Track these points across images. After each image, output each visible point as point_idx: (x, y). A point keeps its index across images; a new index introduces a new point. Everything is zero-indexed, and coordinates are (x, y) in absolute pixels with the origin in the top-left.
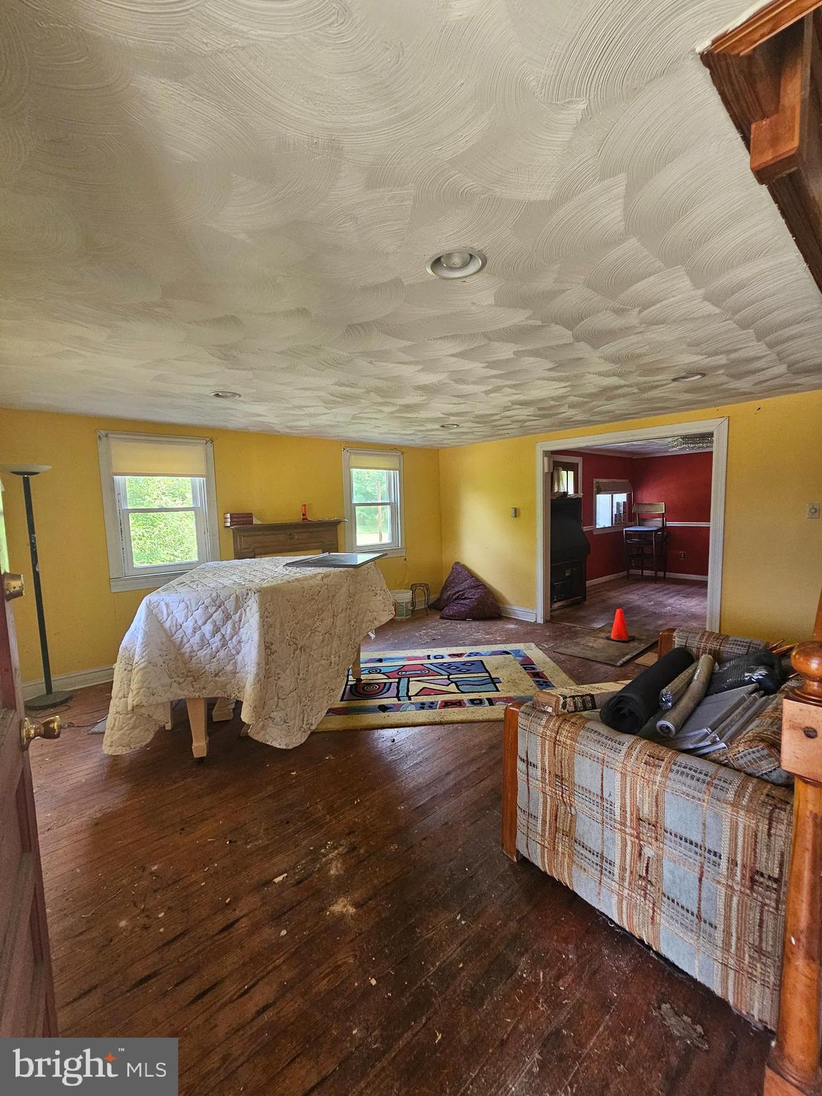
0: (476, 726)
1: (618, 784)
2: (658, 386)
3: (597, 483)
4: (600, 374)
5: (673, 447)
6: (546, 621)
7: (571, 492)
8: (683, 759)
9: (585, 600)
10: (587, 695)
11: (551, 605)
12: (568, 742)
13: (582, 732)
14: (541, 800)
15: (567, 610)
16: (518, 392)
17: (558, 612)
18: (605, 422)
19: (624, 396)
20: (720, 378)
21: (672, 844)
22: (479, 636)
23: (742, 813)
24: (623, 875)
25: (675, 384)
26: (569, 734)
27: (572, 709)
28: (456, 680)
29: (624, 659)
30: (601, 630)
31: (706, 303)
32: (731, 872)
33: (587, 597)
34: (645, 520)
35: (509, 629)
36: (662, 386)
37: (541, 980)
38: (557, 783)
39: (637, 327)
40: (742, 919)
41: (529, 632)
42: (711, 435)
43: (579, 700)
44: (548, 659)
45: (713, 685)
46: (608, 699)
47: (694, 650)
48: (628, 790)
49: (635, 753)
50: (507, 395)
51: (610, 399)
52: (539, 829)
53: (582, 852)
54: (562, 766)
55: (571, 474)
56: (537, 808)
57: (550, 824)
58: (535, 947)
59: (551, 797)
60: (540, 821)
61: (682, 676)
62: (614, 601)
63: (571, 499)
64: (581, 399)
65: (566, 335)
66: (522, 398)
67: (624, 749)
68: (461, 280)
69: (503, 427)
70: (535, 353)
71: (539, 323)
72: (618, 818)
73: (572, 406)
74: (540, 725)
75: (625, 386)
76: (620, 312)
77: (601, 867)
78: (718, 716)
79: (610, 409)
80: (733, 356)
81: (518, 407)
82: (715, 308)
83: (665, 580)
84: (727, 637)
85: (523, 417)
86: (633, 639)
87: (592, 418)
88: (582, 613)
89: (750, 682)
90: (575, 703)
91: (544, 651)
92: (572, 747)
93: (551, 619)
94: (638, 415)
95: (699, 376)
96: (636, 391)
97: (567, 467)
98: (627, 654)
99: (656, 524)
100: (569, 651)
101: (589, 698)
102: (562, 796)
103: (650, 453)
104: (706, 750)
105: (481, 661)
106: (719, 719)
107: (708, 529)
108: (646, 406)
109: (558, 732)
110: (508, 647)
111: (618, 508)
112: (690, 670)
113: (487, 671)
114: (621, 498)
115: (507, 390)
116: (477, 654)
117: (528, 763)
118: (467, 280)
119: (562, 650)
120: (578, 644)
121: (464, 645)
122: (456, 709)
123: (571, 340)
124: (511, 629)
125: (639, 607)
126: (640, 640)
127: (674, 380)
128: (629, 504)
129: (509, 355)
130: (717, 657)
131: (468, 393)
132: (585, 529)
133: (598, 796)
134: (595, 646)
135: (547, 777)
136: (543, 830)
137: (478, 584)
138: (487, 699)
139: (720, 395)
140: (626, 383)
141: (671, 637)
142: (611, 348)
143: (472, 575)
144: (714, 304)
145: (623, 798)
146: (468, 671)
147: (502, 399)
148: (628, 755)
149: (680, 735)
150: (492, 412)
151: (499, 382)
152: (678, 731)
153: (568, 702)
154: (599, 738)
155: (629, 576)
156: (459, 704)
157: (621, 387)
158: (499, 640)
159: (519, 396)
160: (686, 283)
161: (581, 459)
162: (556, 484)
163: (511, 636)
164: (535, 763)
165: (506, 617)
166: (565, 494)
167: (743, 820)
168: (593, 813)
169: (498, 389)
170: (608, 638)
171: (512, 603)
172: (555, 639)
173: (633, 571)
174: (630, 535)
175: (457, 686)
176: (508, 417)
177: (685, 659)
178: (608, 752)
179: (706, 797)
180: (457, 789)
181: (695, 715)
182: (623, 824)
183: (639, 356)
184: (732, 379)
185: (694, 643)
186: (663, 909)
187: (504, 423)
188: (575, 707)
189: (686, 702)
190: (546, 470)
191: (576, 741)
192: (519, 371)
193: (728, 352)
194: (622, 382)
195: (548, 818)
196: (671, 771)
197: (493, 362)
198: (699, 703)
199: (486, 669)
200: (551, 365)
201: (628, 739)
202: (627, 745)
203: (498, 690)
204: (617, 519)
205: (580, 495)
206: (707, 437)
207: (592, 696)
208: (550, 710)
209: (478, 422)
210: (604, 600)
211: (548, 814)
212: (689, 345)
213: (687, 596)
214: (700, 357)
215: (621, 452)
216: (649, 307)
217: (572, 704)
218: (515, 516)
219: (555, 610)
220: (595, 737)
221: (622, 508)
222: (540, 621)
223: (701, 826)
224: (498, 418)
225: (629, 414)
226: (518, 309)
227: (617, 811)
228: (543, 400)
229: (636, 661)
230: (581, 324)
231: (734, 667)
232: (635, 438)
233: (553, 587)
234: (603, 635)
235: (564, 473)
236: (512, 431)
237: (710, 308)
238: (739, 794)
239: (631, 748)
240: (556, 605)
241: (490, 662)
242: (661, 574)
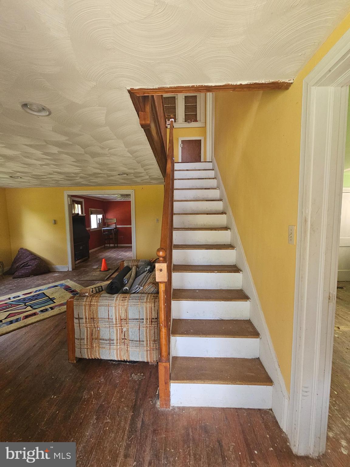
0: (46, 321)
1: (114, 311)
2: (113, 176)
3: (91, 210)
4: (94, 168)
5: (118, 198)
6: (73, 269)
7: (80, 213)
8: (132, 295)
9: (89, 258)
10: (100, 286)
11: (75, 262)
12: (95, 303)
13: (100, 298)
14: (86, 331)
15: (82, 263)
16: (58, 168)
17: (78, 265)
18: (94, 186)
19: (102, 177)
20: (132, 176)
21: (131, 323)
22: (40, 282)
23: (148, 304)
24: (117, 342)
25: (118, 176)
26: (96, 301)
27: (95, 292)
28: (30, 304)
29: (107, 277)
30: (97, 268)
31: (128, 153)
32: (147, 322)
33: (90, 257)
34: (109, 225)
35: (55, 276)
36: (115, 176)
37: (93, 394)
38: (92, 321)
39: (107, 154)
40: (150, 334)
41: (66, 275)
42: (130, 195)
43: (97, 289)
44: (77, 284)
45: (137, 275)
46: (106, 286)
47: (131, 266)
48: (117, 311)
49: (118, 299)
50: (52, 168)
51: (97, 177)
52: (86, 343)
53: (103, 342)
54: (93, 314)
55: (79, 206)
56: (84, 335)
57: (90, 338)
58: (88, 386)
59: (90, 328)
60: (85, 340)
61: (129, 274)
62: (101, 257)
63: (81, 216)
64: (85, 176)
65: (82, 151)
66: (59, 170)
67: (115, 298)
68: (37, 116)
69: (48, 182)
70: (67, 154)
71: (71, 143)
72: (114, 323)
73: (81, 178)
74: (83, 301)
75: (102, 174)
76: (102, 148)
77: (110, 343)
78: (140, 281)
79: (96, 181)
80: (136, 170)
81: (57, 174)
82: (130, 155)
83: (117, 247)
84: (139, 260)
85: (57, 179)
86: (109, 269)
87: (89, 184)
88: (89, 264)
89: (146, 271)
90: (96, 290)
91: (74, 281)
92: (97, 305)
93: (75, 268)
94: (106, 185)
95: (126, 175)
96: (106, 176)
97: (78, 203)
98: (108, 275)
99: (113, 226)
100: (85, 279)
101: (100, 287)
102: (94, 325)
103: (109, 200)
104: (138, 291)
105: (43, 293)
106: (140, 282)
107: (131, 228)
108: (109, 182)
109: (91, 302)
110: (56, 284)
111: (99, 221)
112: (130, 272)
113: (47, 296)
114: (100, 216)
115: (52, 166)
116: (40, 290)
117: (79, 318)
118: (40, 117)
119: (82, 279)
120: (89, 275)
121: (31, 288)
122: (33, 317)
123: (83, 153)
124: (56, 276)
125: (110, 258)
126: (112, 269)
127: (118, 175)
128: (103, 219)
129: (56, 152)
130: (137, 267)
131: (30, 163)
132: (87, 229)
133: (107, 318)
134: (96, 274)
135: (88, 320)
136: (87, 342)
137: (35, 257)
138: (50, 308)
139: (132, 182)
140: (103, 173)
141: (123, 264)
142: (97, 159)
143: (31, 253)
144: (131, 154)
145: (116, 315)
146: (36, 299)
147: (48, 169)
148: (116, 300)
149: (131, 290)
150: (42, 174)
151: (48, 161)
152: (130, 289)
153: (93, 290)
154: (106, 298)
155: (105, 247)
156: (35, 314)
157: (101, 174)
158: (51, 282)
159: (58, 169)
160: (123, 145)
161: (83, 200)
162: (73, 210)
163: (57, 279)
164: (82, 317)
165: (52, 271)
166: (78, 214)
167: (149, 305)
168: (106, 325)
169: (47, 165)
170: (100, 271)
171: (55, 264)
172: (78, 276)
173: (106, 245)
174: (104, 231)
175: (32, 307)
176: (51, 178)
177: (128, 269)
178: (110, 301)
179: (139, 303)
180: (41, 349)
181: (134, 283)
182: (116, 324)
183: (108, 164)
184: (135, 178)
185: (130, 264)
186: (130, 345)
187: (48, 180)
188: (96, 292)
189: (131, 281)
190: (69, 203)
191: (98, 302)
192: (60, 159)
193: (134, 169)
194: (101, 172)
195: (89, 337)
196: (129, 300)
197: (47, 153)
198: (134, 280)
199: (46, 296)
200: (74, 160)
201: (116, 295)
202: (116, 297)
203: (55, 303)
204: (99, 225)
205: (84, 215)
206: (128, 195)
207: (101, 286)
208: (87, 294)
209: (34, 178)
210: (97, 257)
211: (89, 335)
212: (124, 164)
213: (125, 252)
214: (126, 169)
215: (99, 198)
216: (112, 149)
217: (95, 290)
218: (55, 224)
219: (77, 264)
220: (105, 298)
221: (101, 221)
222: (70, 269)
223: (139, 313)
224: (46, 177)
225: (102, 184)
226: (62, 135)
227: (114, 320)
228: (68, 173)
229: (112, 277)
230: (88, 148)
231: (142, 268)
232: (106, 193)
233: (75, 254)
234: (99, 270)
235: (76, 205)
236: (51, 184)
237: (129, 155)
238: (147, 299)
239: (117, 297)
240: (77, 262)
241: (47, 292)
242: (116, 245)
